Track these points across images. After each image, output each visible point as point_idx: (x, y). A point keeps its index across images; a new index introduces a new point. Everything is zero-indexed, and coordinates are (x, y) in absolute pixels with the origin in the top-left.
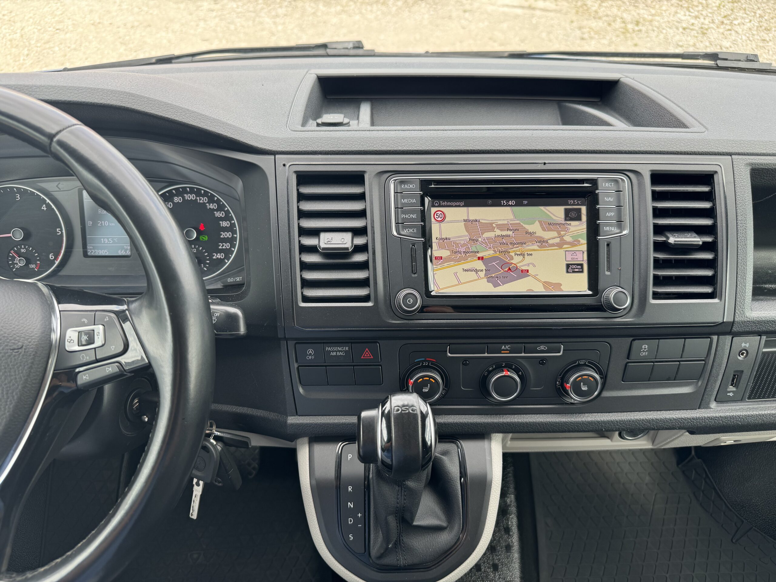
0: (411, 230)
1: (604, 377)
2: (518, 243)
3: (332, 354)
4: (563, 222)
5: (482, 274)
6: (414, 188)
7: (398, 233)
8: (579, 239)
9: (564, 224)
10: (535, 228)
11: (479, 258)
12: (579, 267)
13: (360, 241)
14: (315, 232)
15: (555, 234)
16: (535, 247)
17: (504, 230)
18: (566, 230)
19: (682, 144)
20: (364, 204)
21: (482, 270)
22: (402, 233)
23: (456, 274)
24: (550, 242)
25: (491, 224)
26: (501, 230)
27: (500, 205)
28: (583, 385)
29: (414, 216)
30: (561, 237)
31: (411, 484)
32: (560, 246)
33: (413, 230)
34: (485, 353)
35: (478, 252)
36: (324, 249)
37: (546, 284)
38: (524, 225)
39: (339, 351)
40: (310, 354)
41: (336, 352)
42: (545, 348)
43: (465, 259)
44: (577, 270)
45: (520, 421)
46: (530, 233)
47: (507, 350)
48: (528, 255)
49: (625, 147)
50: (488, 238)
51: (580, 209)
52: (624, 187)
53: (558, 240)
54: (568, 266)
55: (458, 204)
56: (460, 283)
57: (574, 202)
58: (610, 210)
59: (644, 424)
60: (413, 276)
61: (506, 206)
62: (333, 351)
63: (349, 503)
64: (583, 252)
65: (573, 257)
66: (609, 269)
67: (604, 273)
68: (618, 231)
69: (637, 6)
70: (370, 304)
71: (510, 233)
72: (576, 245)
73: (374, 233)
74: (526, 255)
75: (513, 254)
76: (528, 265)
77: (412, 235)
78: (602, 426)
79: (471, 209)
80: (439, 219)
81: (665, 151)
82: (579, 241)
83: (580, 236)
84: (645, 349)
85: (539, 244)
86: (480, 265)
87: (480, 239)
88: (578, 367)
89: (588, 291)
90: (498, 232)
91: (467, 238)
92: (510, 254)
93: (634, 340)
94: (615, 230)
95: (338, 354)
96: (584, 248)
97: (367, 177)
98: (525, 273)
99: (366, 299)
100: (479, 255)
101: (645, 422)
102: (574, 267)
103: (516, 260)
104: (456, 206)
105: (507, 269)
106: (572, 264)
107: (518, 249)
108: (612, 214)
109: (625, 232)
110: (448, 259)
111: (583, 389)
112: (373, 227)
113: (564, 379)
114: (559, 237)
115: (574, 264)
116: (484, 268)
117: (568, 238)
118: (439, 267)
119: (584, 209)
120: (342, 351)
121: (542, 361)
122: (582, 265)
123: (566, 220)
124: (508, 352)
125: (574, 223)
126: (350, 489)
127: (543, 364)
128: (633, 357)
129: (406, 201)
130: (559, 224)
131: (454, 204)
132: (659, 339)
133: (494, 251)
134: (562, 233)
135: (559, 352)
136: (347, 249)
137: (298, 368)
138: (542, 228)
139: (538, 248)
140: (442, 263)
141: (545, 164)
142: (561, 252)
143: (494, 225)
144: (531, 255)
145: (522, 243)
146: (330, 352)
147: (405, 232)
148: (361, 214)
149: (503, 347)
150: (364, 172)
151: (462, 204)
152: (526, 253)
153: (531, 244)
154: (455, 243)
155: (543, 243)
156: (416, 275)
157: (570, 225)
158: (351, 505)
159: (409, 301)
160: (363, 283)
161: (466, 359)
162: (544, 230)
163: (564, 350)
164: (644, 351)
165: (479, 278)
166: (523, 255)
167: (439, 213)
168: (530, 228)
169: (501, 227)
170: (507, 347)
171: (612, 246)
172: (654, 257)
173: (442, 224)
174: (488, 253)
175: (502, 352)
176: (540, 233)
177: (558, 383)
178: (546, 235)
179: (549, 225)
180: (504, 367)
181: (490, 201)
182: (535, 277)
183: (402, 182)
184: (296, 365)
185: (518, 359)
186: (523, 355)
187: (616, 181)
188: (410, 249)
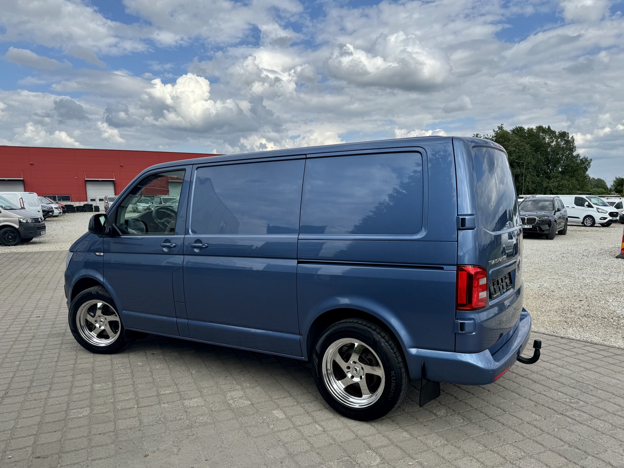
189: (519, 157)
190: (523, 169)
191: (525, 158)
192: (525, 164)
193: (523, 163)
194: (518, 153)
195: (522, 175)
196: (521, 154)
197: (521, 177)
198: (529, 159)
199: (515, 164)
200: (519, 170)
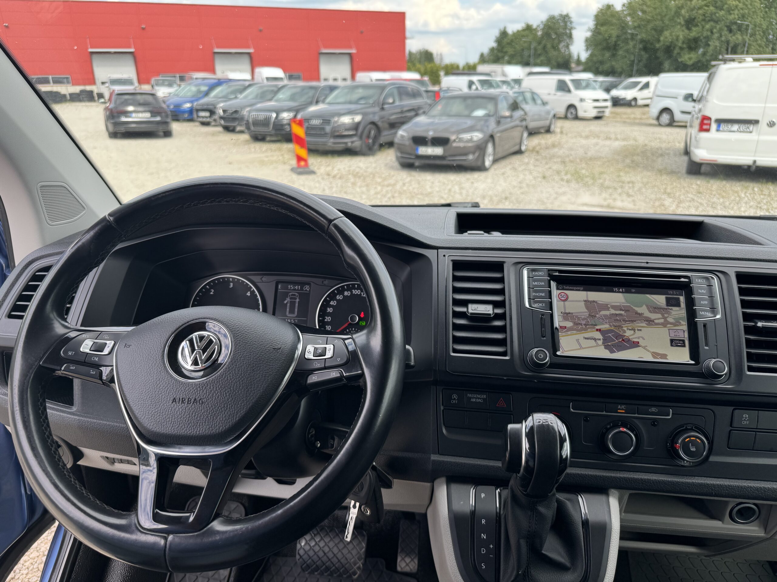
0: (541, 305)
1: (711, 443)
2: (629, 321)
3: (472, 400)
4: (666, 307)
5: (600, 342)
6: (542, 275)
7: (530, 306)
8: (681, 321)
9: (666, 309)
10: (643, 310)
11: (597, 330)
12: (681, 342)
13: (499, 311)
14: (465, 303)
15: (659, 316)
16: (644, 325)
17: (618, 310)
18: (669, 313)
19: (761, 254)
20: (503, 285)
21: (600, 339)
22: (533, 306)
23: (578, 340)
24: (656, 321)
25: (607, 305)
26: (615, 310)
27: (612, 291)
28: (692, 445)
29: (543, 295)
30: (665, 318)
31: (542, 509)
32: (664, 325)
33: (543, 305)
34: (603, 412)
35: (596, 325)
36: (471, 314)
37: (654, 354)
38: (634, 308)
39: (478, 398)
40: (454, 399)
41: (476, 398)
42: (656, 410)
43: (586, 330)
44: (680, 344)
45: (636, 477)
46: (639, 314)
47: (622, 409)
48: (639, 330)
49: (712, 254)
50: (605, 316)
51: (679, 298)
52: (715, 283)
53: (662, 321)
54: (672, 341)
55: (578, 288)
56: (581, 348)
57: (673, 292)
58: (704, 299)
59: (753, 493)
60: (542, 339)
61: (618, 292)
62: (473, 398)
63: (482, 534)
64: (684, 331)
65: (676, 334)
66: (707, 345)
67: (704, 348)
68: (712, 315)
69: (715, 207)
70: (507, 358)
71: (623, 312)
72: (678, 325)
73: (511, 304)
74: (636, 330)
75: (625, 329)
76: (639, 338)
77: (541, 308)
78: (712, 490)
79: (589, 293)
80: (563, 299)
81: (746, 258)
82: (680, 323)
83: (681, 318)
84: (746, 418)
85: (647, 323)
86: (598, 335)
87: (597, 316)
88: (687, 430)
89: (690, 361)
90: (613, 311)
91: (587, 314)
92: (623, 328)
93: (734, 409)
94: (710, 315)
95: (478, 400)
96: (685, 327)
97: (505, 266)
98: (636, 345)
99: (504, 354)
100: (598, 327)
101: (753, 489)
102: (677, 342)
103: (628, 334)
104: (577, 290)
105: (621, 340)
106: (675, 340)
107: (630, 325)
108: (706, 302)
109: (718, 317)
110: (571, 329)
111: (692, 450)
112: (510, 300)
113: (674, 441)
114: (663, 318)
115: (677, 340)
116: (601, 337)
117: (670, 320)
118: (564, 334)
119: (682, 299)
120: (480, 399)
121: (654, 423)
122: (683, 341)
123: (667, 305)
124: (624, 411)
125: (674, 308)
126: (483, 522)
127: (654, 425)
128: (735, 424)
129: (536, 283)
130: (664, 309)
131: (575, 288)
132: (758, 410)
133: (610, 325)
134: (665, 315)
135: (668, 415)
136: (490, 314)
137: (443, 411)
138: (648, 310)
139: (646, 325)
140: (567, 331)
141: (647, 263)
142: (666, 329)
143: (609, 306)
144: (641, 330)
145: (633, 321)
146: (471, 398)
147: (536, 305)
148: (501, 292)
149: (619, 407)
150: (504, 262)
151: (582, 289)
152: (636, 329)
153: (640, 322)
154: (577, 317)
155: (650, 322)
156: (545, 338)
157: (671, 309)
158: (484, 536)
159: (540, 356)
160: (502, 343)
161: (587, 416)
162: (650, 312)
163: (672, 414)
164: (745, 420)
165: (598, 345)
166: (634, 330)
167: (563, 294)
168: (639, 310)
169: (615, 308)
170: (623, 407)
171: (708, 326)
172: (746, 338)
173: (566, 303)
174: (605, 327)
175: (619, 411)
176: (647, 314)
177: (668, 444)
178: (653, 316)
179: (655, 309)
180: (620, 426)
181: (604, 288)
182: (644, 348)
183: (533, 270)
184: (442, 408)
185: (633, 419)
186: (636, 415)
187: (707, 278)
188: (540, 319)
189: (743, 17)
190: (747, 35)
191: (752, 18)
192: (751, 26)
193: (748, 26)
194: (742, 9)
195: (744, 45)
196: (746, 11)
197: (741, 48)
198: (758, 20)
199: (734, 27)
200: (740, 37)
